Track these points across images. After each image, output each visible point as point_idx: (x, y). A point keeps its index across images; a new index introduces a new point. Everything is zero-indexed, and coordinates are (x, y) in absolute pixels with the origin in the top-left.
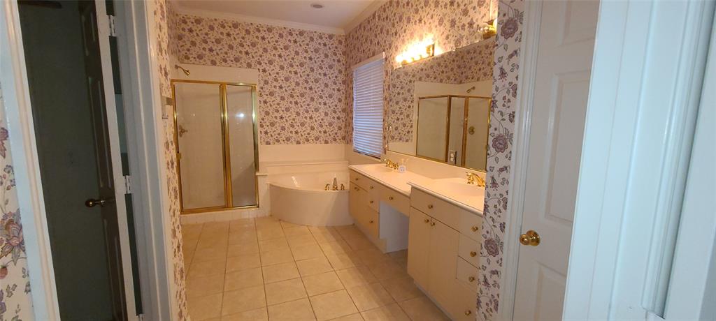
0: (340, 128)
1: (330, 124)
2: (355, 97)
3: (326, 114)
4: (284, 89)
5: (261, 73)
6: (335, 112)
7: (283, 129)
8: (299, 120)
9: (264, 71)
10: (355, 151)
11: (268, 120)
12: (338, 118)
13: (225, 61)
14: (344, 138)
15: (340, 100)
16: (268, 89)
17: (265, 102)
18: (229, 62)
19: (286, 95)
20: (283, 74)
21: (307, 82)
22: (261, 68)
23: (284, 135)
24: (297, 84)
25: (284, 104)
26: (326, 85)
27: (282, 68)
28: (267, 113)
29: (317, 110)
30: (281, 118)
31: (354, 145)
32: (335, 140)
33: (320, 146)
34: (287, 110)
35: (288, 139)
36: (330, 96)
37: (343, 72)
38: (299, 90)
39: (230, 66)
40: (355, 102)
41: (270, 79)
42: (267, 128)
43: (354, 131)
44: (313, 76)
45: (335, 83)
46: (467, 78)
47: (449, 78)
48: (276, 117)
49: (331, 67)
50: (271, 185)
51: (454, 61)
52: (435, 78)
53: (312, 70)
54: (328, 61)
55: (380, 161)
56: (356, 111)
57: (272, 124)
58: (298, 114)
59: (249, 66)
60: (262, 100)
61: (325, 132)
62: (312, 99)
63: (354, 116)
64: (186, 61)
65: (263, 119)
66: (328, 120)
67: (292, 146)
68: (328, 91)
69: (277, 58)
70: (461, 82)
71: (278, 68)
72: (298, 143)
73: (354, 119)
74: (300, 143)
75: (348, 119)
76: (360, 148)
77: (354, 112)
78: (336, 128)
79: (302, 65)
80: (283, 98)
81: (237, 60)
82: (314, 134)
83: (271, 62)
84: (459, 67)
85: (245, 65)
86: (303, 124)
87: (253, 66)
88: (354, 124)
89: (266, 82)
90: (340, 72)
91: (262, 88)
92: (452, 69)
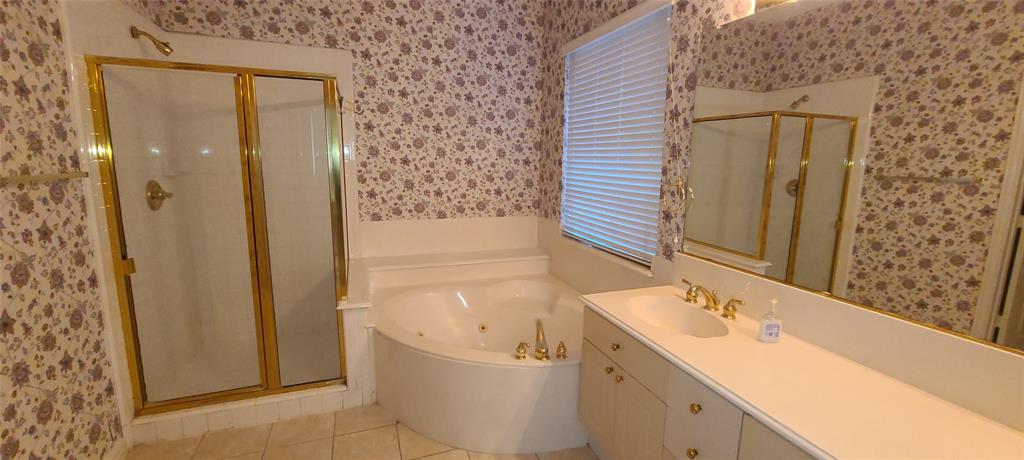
0: (529, 183)
1: (510, 176)
2: (567, 116)
3: (501, 153)
4: (410, 99)
5: (359, 60)
6: (519, 149)
7: (409, 185)
8: (445, 165)
9: (366, 55)
10: (567, 236)
11: (377, 165)
12: (527, 162)
13: (275, 29)
14: (537, 204)
15: (530, 124)
16: (374, 97)
17: (369, 127)
18: (283, 31)
19: (415, 112)
20: (409, 63)
21: (461, 83)
22: (359, 49)
23: (411, 199)
24: (440, 87)
25: (410, 132)
26: (502, 91)
27: (405, 49)
28: (374, 152)
29: (481, 145)
30: (405, 161)
31: (563, 221)
32: (518, 208)
33: (488, 222)
34: (418, 143)
35: (420, 208)
36: (511, 115)
37: (538, 62)
38: (443, 101)
39: (288, 42)
40: (567, 126)
41: (380, 75)
42: (372, 184)
43: (564, 192)
44: (475, 69)
45: (521, 87)
46: (785, 78)
47: (746, 79)
48: (393, 160)
49: (512, 51)
50: (377, 332)
51: (757, 44)
52: (720, 79)
53: (472, 55)
54: (506, 39)
55: (649, 274)
56: (570, 146)
57: (385, 176)
58: (441, 153)
59: (331, 42)
60: (362, 121)
61: (498, 192)
62: (472, 121)
63: (565, 158)
64: (178, 26)
65: (364, 165)
66: (504, 165)
67: (429, 224)
68: (505, 103)
69: (394, 27)
70: (769, 88)
71: (397, 49)
72: (442, 215)
73: (564, 165)
74: (444, 216)
75: (549, 163)
76: (578, 230)
77: (565, 149)
78: (522, 184)
79: (450, 44)
80: (408, 119)
81: (303, 28)
82: (475, 196)
83: (381, 36)
84: (767, 56)
85: (322, 41)
86: (451, 176)
87: (340, 42)
88: (564, 175)
89: (371, 82)
90: (532, 62)
91: (361, 95)
92: (753, 62)
